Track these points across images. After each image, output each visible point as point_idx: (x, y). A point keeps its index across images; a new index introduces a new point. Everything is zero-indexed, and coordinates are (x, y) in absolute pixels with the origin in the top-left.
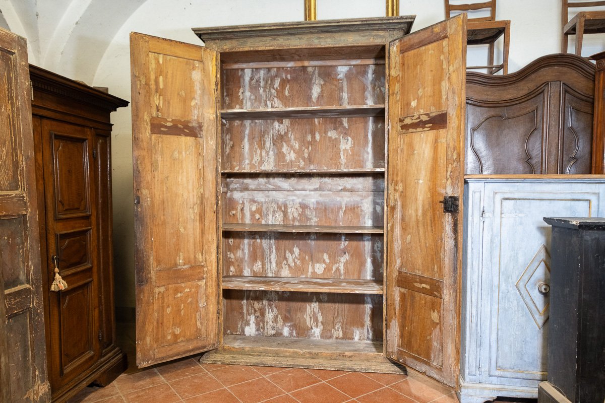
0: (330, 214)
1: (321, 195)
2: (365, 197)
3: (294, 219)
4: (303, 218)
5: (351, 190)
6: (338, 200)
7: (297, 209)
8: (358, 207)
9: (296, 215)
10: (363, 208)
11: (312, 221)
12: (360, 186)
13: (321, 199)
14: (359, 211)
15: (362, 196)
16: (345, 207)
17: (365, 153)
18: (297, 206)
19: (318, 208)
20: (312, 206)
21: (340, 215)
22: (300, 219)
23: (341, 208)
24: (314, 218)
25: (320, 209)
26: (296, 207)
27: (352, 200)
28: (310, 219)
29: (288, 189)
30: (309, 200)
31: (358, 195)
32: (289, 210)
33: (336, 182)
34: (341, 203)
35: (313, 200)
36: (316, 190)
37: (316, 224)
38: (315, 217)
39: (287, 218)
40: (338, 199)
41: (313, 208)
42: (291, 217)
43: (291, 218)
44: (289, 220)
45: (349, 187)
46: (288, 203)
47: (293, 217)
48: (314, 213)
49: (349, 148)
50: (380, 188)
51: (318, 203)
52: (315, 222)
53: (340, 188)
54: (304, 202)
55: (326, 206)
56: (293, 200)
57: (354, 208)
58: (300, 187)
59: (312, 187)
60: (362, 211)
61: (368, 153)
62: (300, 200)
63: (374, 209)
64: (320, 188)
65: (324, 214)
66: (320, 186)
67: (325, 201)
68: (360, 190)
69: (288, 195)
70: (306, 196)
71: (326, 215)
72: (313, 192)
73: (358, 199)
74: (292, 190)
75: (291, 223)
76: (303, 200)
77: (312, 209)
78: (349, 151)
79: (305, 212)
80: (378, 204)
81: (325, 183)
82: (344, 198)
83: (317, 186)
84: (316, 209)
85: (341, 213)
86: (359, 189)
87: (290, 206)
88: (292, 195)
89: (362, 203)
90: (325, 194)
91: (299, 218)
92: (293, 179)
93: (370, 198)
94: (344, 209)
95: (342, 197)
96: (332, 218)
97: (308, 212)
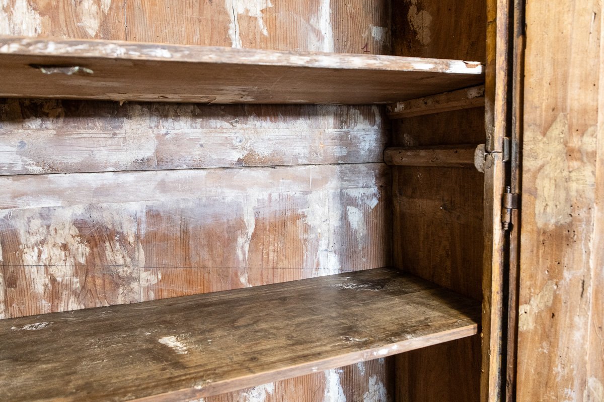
0: (205, 254)
1: (163, 186)
2: (316, 183)
3: (55, 290)
4: (99, 282)
5: (271, 164)
6: (229, 199)
7: (65, 247)
8: (296, 218)
9: (63, 271)
10: (310, 221)
11: (135, 285)
12: (300, 149)
13: (165, 201)
14: (300, 230)
15: (305, 180)
16: (253, 222)
17: (312, 37)
18: (68, 234)
19: (155, 234)
20: (130, 230)
21: (239, 252)
22: (83, 287)
23: (240, 225)
24: (144, 275)
25: (165, 238)
26: (60, 241)
27: (275, 196)
28: (129, 279)
29: (19, 167)
30: (115, 206)
31: (295, 179)
32: (30, 257)
33: (217, 137)
34: (239, 208)
35: (136, 207)
36: (141, 166)
37: (152, 296)
38: (147, 268)
39: (22, 293)
40: (230, 195)
41: (137, 237)
42: (40, 284)
43: (39, 288)
44: (35, 297)
45: (263, 150)
46: (20, 226)
47: (53, 280)
48: (141, 255)
49: (259, 14)
50: (357, 151)
51: (154, 215)
52: (148, 289)
53: (236, 156)
54: (96, 215)
55: (185, 223)
56: (45, 215)
57: (284, 224)
58: (73, 158)
59: (126, 157)
60: (307, 229)
61: (318, 34)
62: (78, 211)
63: (344, 217)
64: (160, 161)
65: (180, 253)
66: (157, 151)
67: (182, 206)
68: (300, 161)
69: (17, 195)
70: (101, 191)
71: (187, 257)
72: (130, 177)
73: (295, 190)
74: (37, 169)
75: (45, 307)
76: (91, 207)
77: (131, 239)
78: (261, 22)
79: (102, 256)
80: (352, 202)
81: (176, 139)
82: (250, 191)
83: (147, 151)
84: (148, 241)
85: (242, 244)
86: (297, 156)
87: (33, 240)
88: (38, 194)
89: (306, 204)
90: (179, 181)
91: (77, 283)
92: (34, 124)
93: (333, 185)
94: (251, 230)
95: (242, 188)
96: (210, 264)
97: (115, 255)
